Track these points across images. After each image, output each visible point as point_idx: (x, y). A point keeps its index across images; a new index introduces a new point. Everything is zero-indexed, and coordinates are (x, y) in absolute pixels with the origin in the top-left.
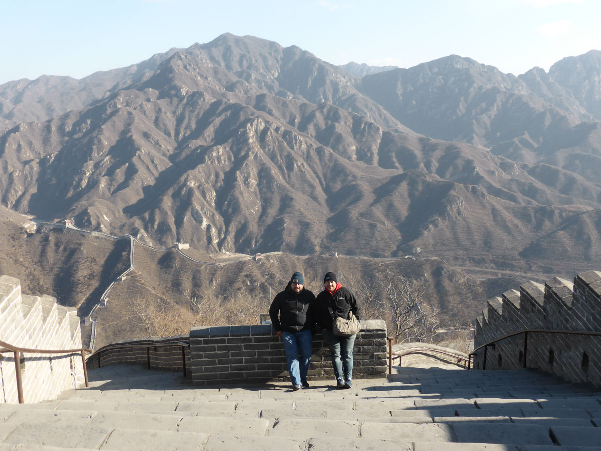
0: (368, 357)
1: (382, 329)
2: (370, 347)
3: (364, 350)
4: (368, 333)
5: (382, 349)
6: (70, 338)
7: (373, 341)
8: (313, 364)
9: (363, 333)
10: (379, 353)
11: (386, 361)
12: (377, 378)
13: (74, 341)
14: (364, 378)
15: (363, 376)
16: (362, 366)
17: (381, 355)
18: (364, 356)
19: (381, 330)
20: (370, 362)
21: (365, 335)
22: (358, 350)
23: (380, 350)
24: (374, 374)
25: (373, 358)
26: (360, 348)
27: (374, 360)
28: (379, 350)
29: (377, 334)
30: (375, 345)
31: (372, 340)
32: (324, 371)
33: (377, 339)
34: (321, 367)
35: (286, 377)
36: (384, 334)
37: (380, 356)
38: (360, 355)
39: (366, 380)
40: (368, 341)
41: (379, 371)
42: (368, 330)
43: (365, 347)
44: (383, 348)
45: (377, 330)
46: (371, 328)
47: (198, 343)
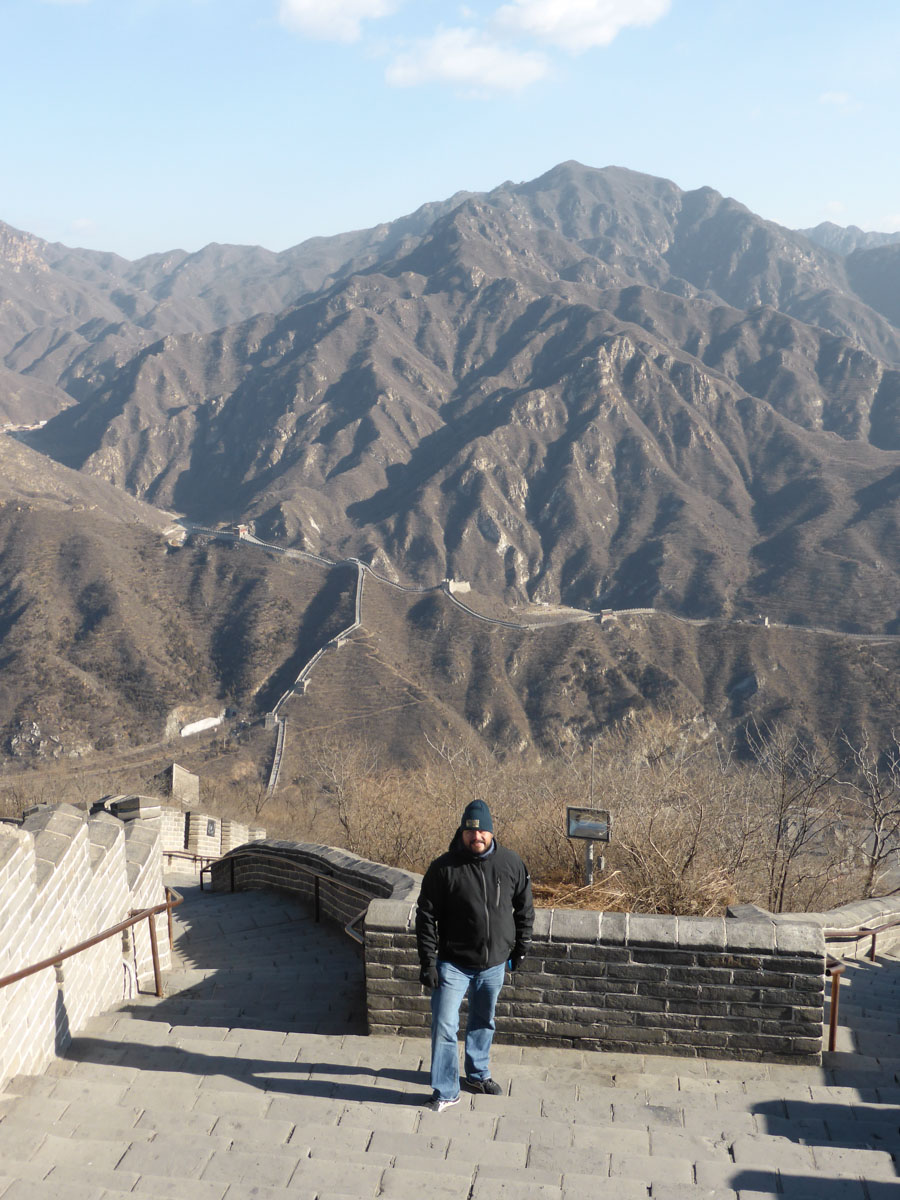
0: (777, 1013)
1: (814, 951)
2: (783, 991)
3: (768, 996)
4: (780, 958)
5: (813, 1000)
6: (126, 886)
7: (792, 978)
8: (645, 1016)
9: (769, 957)
10: (804, 1008)
11: (820, 1028)
12: (796, 1064)
13: (135, 891)
14: (765, 1061)
15: (762, 1056)
16: (763, 1032)
17: (810, 1012)
18: (768, 1011)
19: (811, 955)
20: (783, 1025)
21: (772, 961)
22: (753, 996)
23: (808, 1001)
24: (790, 1055)
25: (790, 1018)
26: (758, 991)
27: (792, 1021)
28: (804, 1001)
29: (802, 963)
30: (797, 988)
31: (788, 976)
32: (670, 1033)
33: (801, 975)
34: (662, 1025)
35: (579, 1038)
36: (821, 966)
37: (807, 1015)
38: (758, 1007)
39: (771, 1065)
40: (778, 978)
41: (802, 1047)
42: (779, 953)
43: (771, 989)
44: (816, 997)
45: (803, 954)
46: (789, 948)
47: (384, 943)
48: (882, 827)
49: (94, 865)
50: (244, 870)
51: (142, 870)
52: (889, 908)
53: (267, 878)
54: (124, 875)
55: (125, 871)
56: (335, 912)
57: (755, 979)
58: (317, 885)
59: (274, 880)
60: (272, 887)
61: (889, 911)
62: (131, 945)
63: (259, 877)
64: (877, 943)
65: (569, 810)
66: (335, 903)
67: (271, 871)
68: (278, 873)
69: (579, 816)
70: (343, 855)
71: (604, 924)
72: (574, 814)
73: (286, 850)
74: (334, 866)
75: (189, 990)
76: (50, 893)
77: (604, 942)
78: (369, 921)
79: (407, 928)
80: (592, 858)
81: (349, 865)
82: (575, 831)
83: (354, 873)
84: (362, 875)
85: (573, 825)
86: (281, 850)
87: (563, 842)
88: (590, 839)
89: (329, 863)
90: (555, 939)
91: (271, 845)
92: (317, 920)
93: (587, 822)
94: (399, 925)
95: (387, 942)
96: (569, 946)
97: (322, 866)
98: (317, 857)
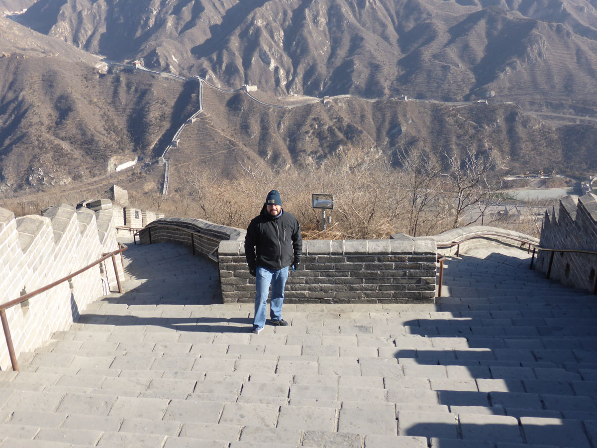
0: (414, 281)
1: (432, 252)
2: (417, 271)
3: (411, 274)
4: (416, 256)
5: (431, 273)
6: (99, 242)
7: (421, 264)
8: (353, 287)
9: (410, 256)
10: (427, 278)
11: (434, 286)
12: (423, 303)
13: (104, 244)
14: (409, 303)
15: (408, 301)
16: (408, 290)
17: (429, 279)
18: (410, 281)
19: (430, 253)
20: (417, 286)
21: (412, 258)
22: (404, 274)
23: (429, 275)
24: (420, 299)
25: (421, 283)
26: (406, 272)
27: (421, 284)
28: (427, 275)
29: (426, 258)
30: (424, 269)
31: (420, 264)
32: (365, 294)
33: (426, 263)
34: (361, 290)
35: (323, 298)
36: (435, 258)
37: (428, 281)
38: (406, 279)
39: (412, 304)
40: (415, 265)
41: (426, 296)
42: (415, 253)
43: (411, 270)
44: (433, 273)
45: (426, 253)
46: (420, 251)
47: (228, 261)
48: (462, 194)
49: (82, 233)
50: (155, 233)
51: (106, 234)
52: (465, 232)
53: (167, 236)
54: (97, 237)
55: (98, 235)
56: (202, 250)
57: (404, 266)
58: (192, 237)
59: (171, 237)
60: (170, 240)
61: (465, 233)
62: (104, 270)
63: (163, 235)
64: (460, 248)
65: (313, 194)
66: (202, 246)
67: (169, 233)
68: (173, 233)
69: (318, 198)
70: (204, 223)
71: (333, 245)
72: (315, 196)
73: (176, 222)
74: (200, 228)
75: (135, 289)
76: (62, 246)
77: (333, 254)
78: (220, 251)
79: (239, 253)
80: (325, 217)
81: (207, 227)
82: (316, 205)
83: (210, 230)
84: (214, 231)
85: (315, 202)
86: (174, 222)
87: (311, 211)
88: (323, 208)
89: (197, 227)
90: (310, 254)
91: (168, 220)
92: (194, 254)
93: (322, 200)
94: (235, 252)
95: (229, 260)
96: (317, 257)
97: (194, 229)
98: (191, 224)
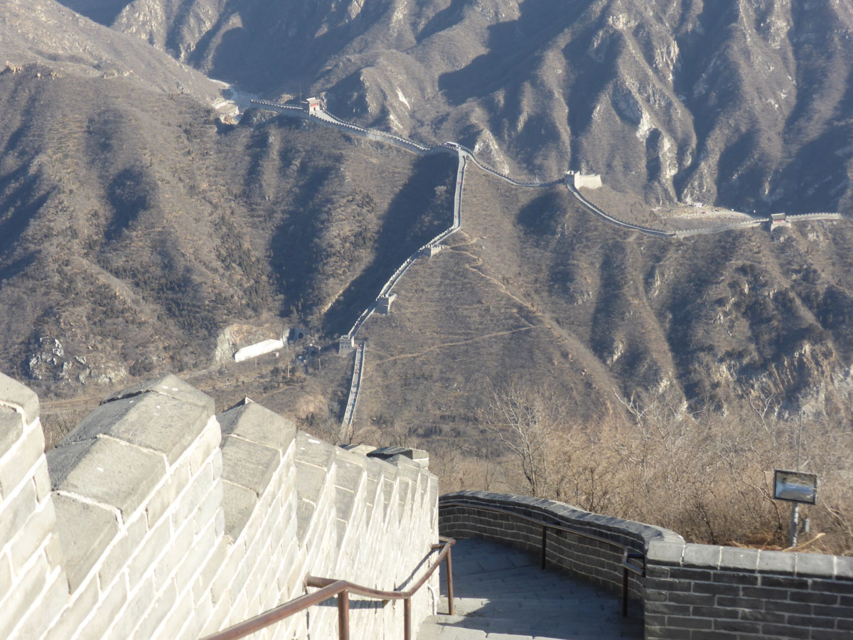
53: (475, 528)
56: (560, 560)
58: (544, 535)
59: (485, 530)
60: (481, 537)
63: (465, 526)
65: (776, 472)
66: (562, 552)
67: (481, 522)
68: (489, 523)
69: (785, 479)
70: (568, 508)
72: (781, 476)
73: (501, 502)
74: (562, 517)
75: (474, 613)
78: (650, 556)
79: (681, 563)
80: (796, 520)
81: (578, 517)
82: (781, 493)
83: (589, 524)
84: (599, 526)
85: (780, 487)
86: (494, 502)
88: (796, 502)
89: (555, 515)
90: (800, 575)
91: (481, 496)
92: (543, 567)
93: (793, 484)
94: (675, 560)
95: (664, 573)
96: (810, 581)
97: (545, 518)
98: (539, 509)
